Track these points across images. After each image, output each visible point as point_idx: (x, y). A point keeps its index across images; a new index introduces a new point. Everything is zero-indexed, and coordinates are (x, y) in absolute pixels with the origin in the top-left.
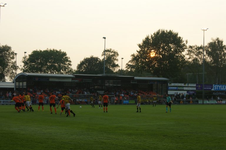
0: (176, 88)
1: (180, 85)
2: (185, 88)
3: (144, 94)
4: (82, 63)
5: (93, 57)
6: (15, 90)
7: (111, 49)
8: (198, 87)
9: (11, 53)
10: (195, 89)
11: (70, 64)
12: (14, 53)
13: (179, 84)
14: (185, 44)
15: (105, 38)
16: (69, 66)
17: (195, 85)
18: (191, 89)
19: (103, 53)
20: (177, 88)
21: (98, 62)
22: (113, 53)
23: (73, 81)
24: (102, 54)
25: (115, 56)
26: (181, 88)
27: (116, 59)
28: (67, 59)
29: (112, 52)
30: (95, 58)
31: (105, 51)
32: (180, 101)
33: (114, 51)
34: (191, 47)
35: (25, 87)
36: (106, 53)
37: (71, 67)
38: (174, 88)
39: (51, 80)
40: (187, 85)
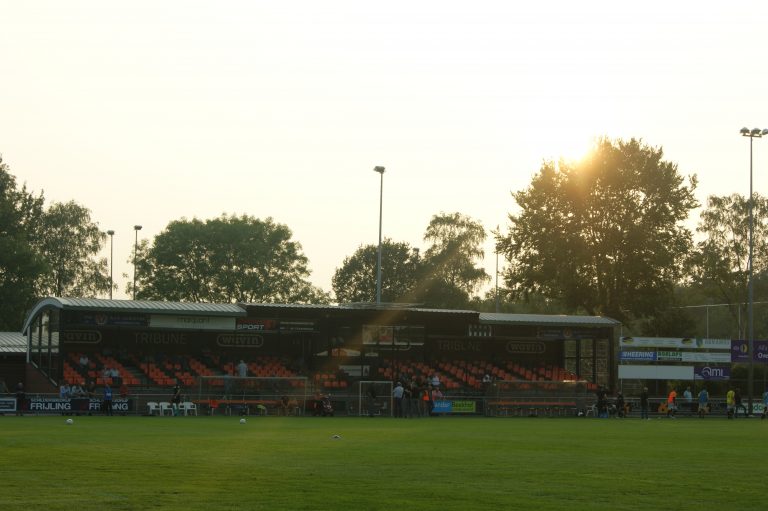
0: (650, 355)
1: (666, 342)
2: (686, 357)
3: (523, 377)
4: (352, 267)
5: (391, 242)
6: (28, 360)
7: (457, 215)
8: (739, 352)
9: (89, 230)
10: (727, 358)
11: (303, 270)
12: (97, 229)
13: (662, 339)
14: (689, 189)
15: (380, 170)
16: (303, 277)
17: (727, 344)
18: (709, 358)
19: (429, 228)
20: (655, 355)
21: (408, 261)
22: (464, 230)
23: (240, 327)
24: (427, 232)
25: (473, 239)
26: (671, 356)
27: (475, 251)
28: (291, 252)
29: (462, 224)
30: (397, 245)
31: (437, 221)
32: (659, 405)
33: (470, 221)
34: (716, 201)
35: (56, 351)
36: (440, 228)
37: (306, 280)
38: (641, 354)
39: (154, 324)
40: (693, 344)
